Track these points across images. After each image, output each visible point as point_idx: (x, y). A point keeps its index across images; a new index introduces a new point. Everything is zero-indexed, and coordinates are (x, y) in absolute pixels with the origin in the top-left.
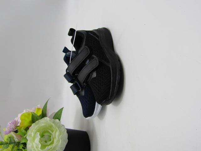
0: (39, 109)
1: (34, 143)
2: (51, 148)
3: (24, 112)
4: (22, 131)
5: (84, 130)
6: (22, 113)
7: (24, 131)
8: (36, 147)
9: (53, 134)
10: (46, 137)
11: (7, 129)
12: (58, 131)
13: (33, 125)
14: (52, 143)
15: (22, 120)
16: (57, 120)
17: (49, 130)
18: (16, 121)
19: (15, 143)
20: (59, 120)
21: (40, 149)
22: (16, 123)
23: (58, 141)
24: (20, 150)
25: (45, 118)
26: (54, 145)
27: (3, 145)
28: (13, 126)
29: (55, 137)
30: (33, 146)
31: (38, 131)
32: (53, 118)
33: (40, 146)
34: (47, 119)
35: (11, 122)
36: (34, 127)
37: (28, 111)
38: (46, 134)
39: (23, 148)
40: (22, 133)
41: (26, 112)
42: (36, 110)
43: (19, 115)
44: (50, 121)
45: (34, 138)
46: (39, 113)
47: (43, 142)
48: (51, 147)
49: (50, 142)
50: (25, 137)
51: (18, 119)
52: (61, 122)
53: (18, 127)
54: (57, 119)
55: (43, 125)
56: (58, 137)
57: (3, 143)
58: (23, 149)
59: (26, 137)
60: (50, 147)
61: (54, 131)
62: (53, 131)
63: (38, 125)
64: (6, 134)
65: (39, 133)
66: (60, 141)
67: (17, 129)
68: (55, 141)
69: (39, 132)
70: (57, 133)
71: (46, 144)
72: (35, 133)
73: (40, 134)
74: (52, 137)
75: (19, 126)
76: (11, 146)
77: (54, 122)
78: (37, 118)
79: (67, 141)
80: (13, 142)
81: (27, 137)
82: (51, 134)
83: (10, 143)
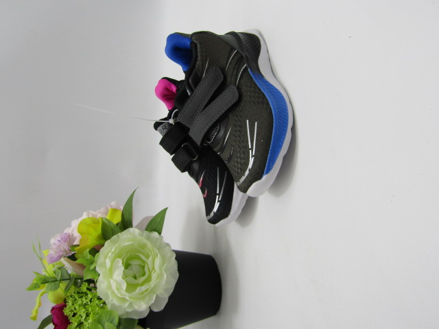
0: (115, 210)
1: (112, 281)
2: (147, 290)
3: (85, 216)
4: (87, 256)
5: (207, 252)
6: (80, 219)
7: (89, 256)
8: (117, 289)
9: (149, 261)
10: (135, 268)
11: (52, 252)
12: (159, 256)
13: (107, 243)
14: (149, 279)
15: (81, 233)
16: (156, 234)
17: (140, 255)
18: (69, 236)
19: (70, 279)
20: (160, 233)
21: (124, 293)
22: (69, 239)
23: (160, 276)
24: (83, 293)
25: (131, 229)
26: (152, 284)
27: (47, 284)
28: (65, 246)
29: (153, 268)
30: (109, 287)
31: (118, 256)
32: (146, 230)
33: (124, 286)
34: (133, 231)
35: (62, 238)
36: (109, 249)
37: (92, 215)
38: (135, 262)
39: (88, 289)
40: (87, 260)
41: (89, 218)
42: (110, 212)
43: (75, 224)
44: (142, 235)
45: (111, 271)
46: (117, 219)
47: (131, 279)
48: (147, 287)
49: (143, 279)
50: (92, 267)
51: (73, 231)
52: (162, 237)
53: (76, 248)
54: (155, 230)
55: (127, 243)
56: (160, 268)
57: (47, 280)
58: (88, 292)
59: (95, 267)
60: (144, 288)
61: (151, 257)
62: (148, 257)
63: (117, 245)
64: (53, 262)
65: (120, 261)
66: (163, 276)
67: (73, 253)
68: (154, 276)
69: (120, 258)
70: (158, 261)
71: (136, 282)
72: (113, 261)
73: (123, 263)
74: (146, 268)
75: (78, 246)
76: (63, 285)
77: (148, 238)
78: (112, 230)
79: (177, 275)
80: (67, 277)
81: (97, 269)
82: (144, 262)
83: (63, 280)
